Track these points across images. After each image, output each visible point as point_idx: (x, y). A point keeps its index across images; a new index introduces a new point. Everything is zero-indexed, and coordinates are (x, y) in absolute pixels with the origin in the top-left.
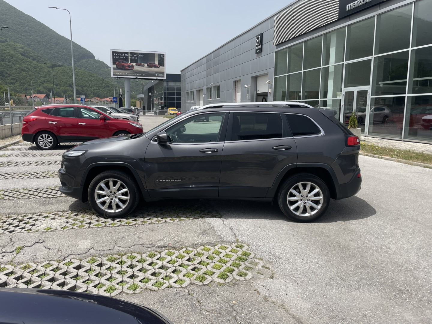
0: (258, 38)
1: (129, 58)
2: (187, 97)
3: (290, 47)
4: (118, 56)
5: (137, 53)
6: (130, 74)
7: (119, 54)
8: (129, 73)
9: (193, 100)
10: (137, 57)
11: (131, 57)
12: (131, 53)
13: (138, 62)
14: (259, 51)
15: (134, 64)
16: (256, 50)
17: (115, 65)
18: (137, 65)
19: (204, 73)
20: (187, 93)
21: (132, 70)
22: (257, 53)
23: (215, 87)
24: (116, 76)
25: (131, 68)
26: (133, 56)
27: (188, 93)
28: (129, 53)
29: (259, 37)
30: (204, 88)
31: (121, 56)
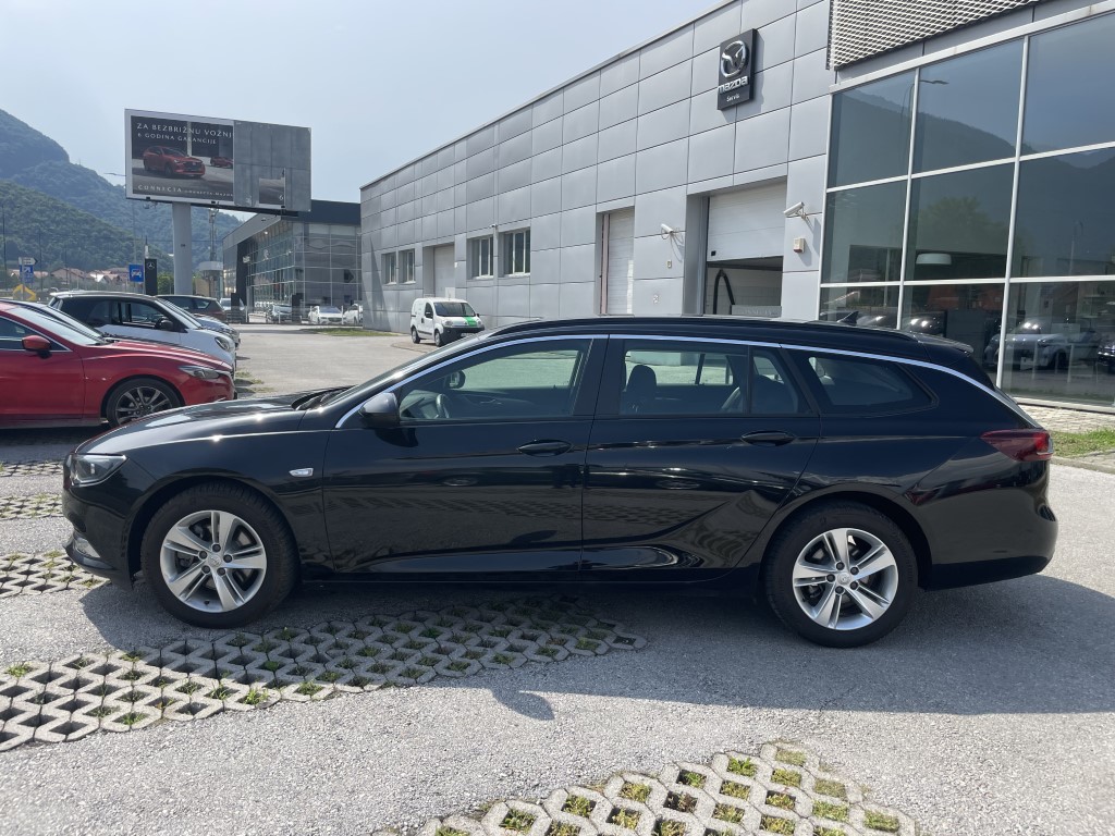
1: (189, 139)
2: (385, 268)
3: (923, 68)
4: (151, 130)
5: (216, 127)
6: (193, 190)
7: (154, 127)
8: (185, 189)
10: (216, 138)
11: (193, 136)
12: (195, 125)
13: (220, 155)
14: (738, 98)
15: (206, 161)
17: (142, 161)
18: (215, 164)
19: (461, 190)
20: (386, 255)
22: (723, 105)
24: (144, 197)
25: (196, 171)
26: (202, 135)
27: (389, 258)
28: (189, 125)
31: (162, 133)
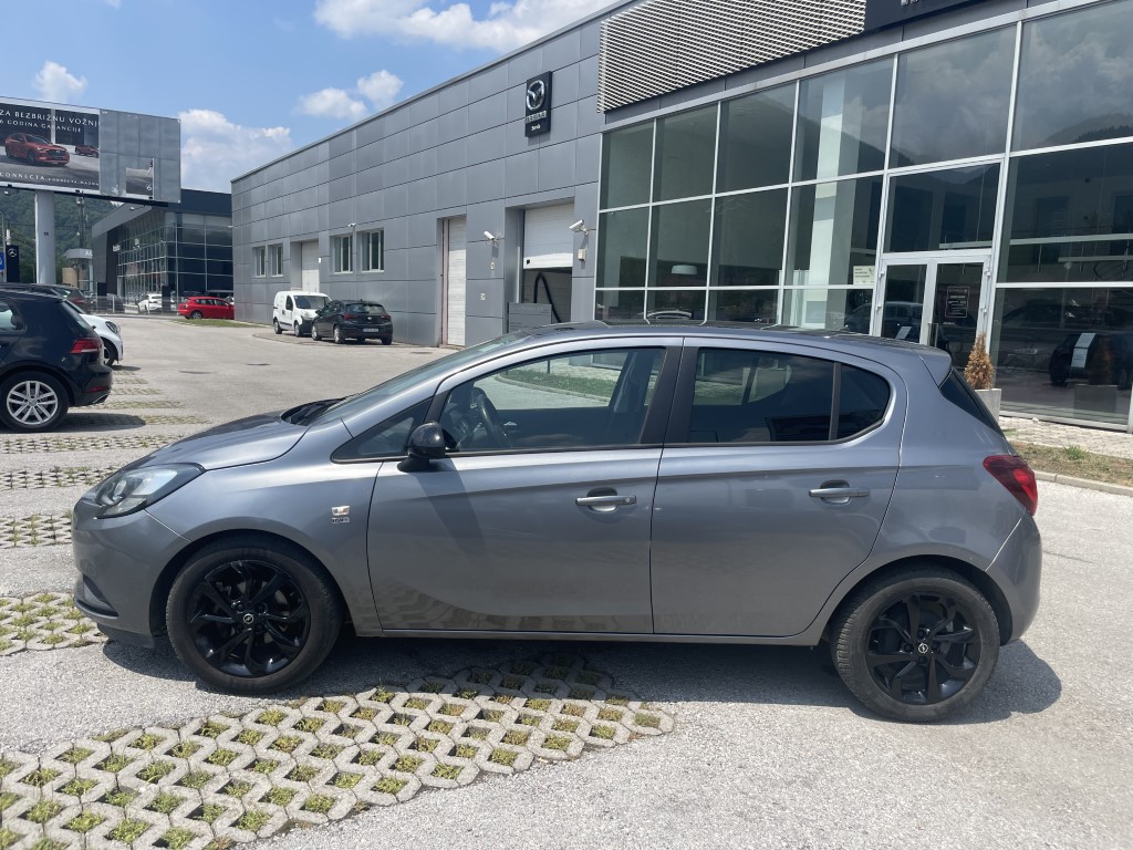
0: (535, 88)
1: (53, 127)
2: (255, 260)
3: (660, 119)
4: (13, 118)
5: (81, 116)
6: (56, 177)
7: (17, 114)
8: (52, 177)
9: (280, 273)
10: (81, 126)
11: (58, 123)
12: (59, 113)
13: (85, 143)
14: (539, 128)
15: (71, 149)
16: (528, 126)
17: (4, 147)
18: (79, 152)
19: (325, 190)
20: (256, 249)
21: (61, 165)
22: (529, 133)
23: (364, 235)
24: (5, 184)
25: (58, 160)
26: (67, 123)
27: (260, 251)
28: (53, 113)
29: (539, 85)
30: (324, 237)
31: (24, 120)
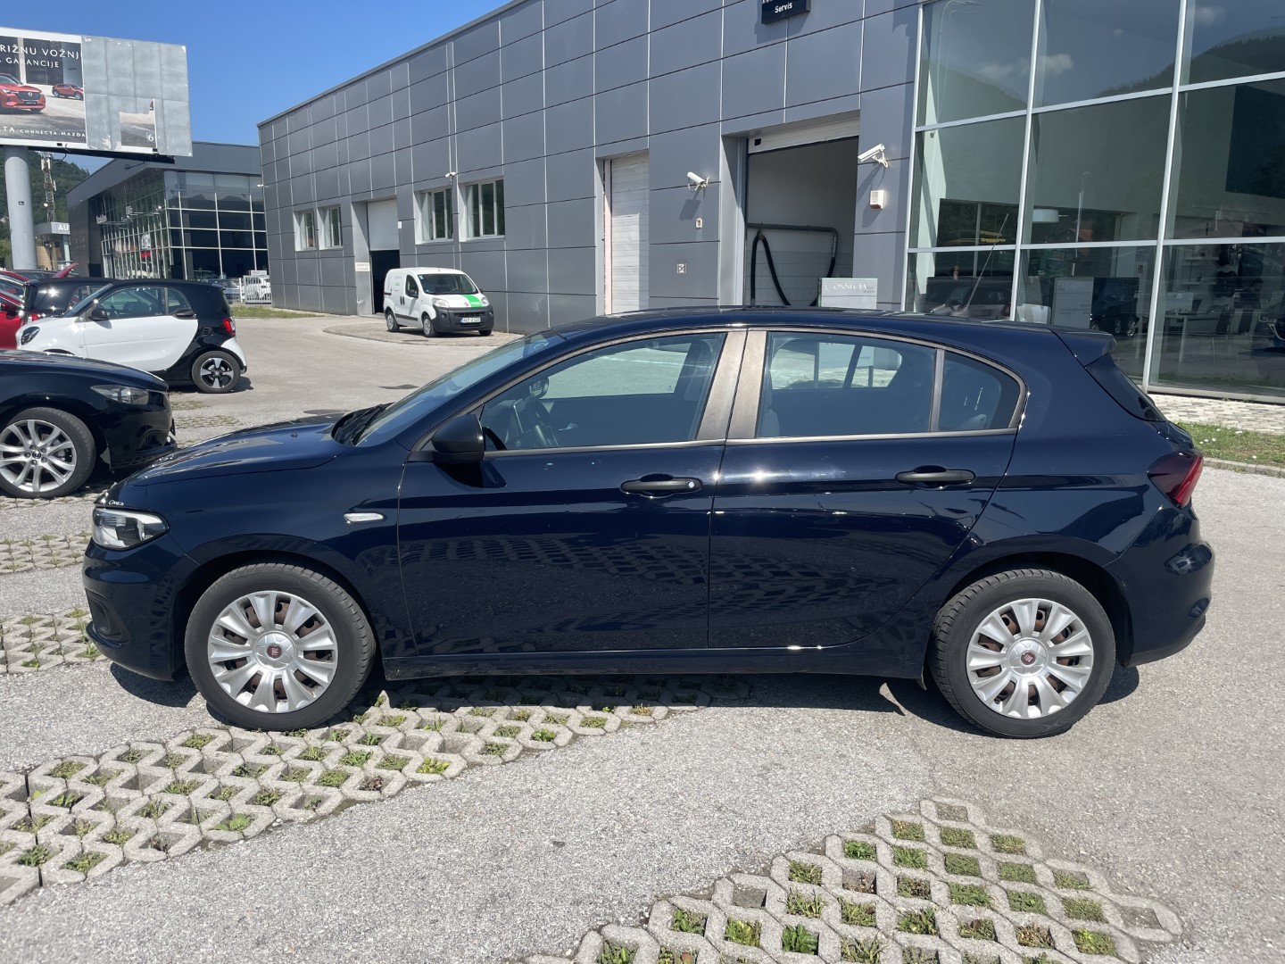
1: (22, 61)
5: (57, 45)
8: (24, 128)
9: (337, 243)
10: (59, 60)
11: (27, 57)
13: (65, 82)
14: (789, 9)
16: (768, 7)
19: (405, 127)
21: (36, 112)
22: (769, 19)
23: (471, 188)
28: (21, 43)
30: (406, 193)
